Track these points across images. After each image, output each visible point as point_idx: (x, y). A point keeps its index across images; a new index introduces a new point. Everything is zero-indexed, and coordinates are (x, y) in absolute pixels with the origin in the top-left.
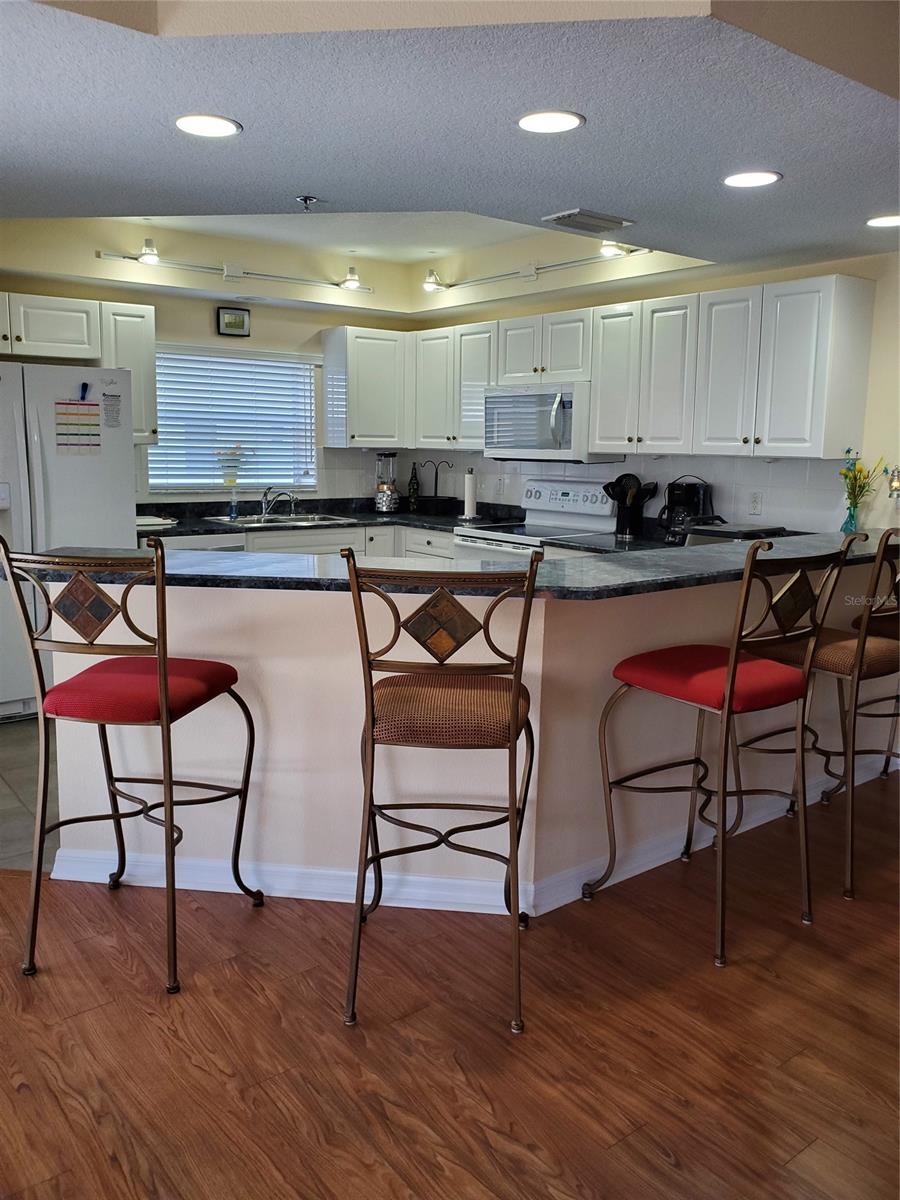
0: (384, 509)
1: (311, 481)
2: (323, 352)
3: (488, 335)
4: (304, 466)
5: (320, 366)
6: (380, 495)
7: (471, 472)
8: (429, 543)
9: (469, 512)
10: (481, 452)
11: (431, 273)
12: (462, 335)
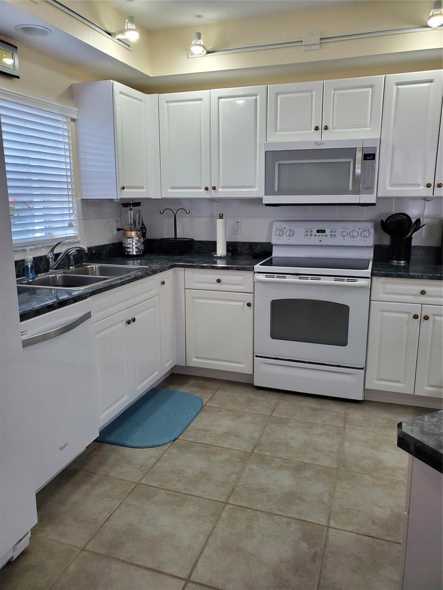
0: (135, 253)
1: (71, 232)
2: (77, 106)
3: (255, 97)
4: (68, 218)
5: (73, 120)
6: (129, 241)
7: (221, 217)
8: (219, 281)
9: (221, 250)
10: (261, 199)
11: (199, 36)
12: (219, 98)
